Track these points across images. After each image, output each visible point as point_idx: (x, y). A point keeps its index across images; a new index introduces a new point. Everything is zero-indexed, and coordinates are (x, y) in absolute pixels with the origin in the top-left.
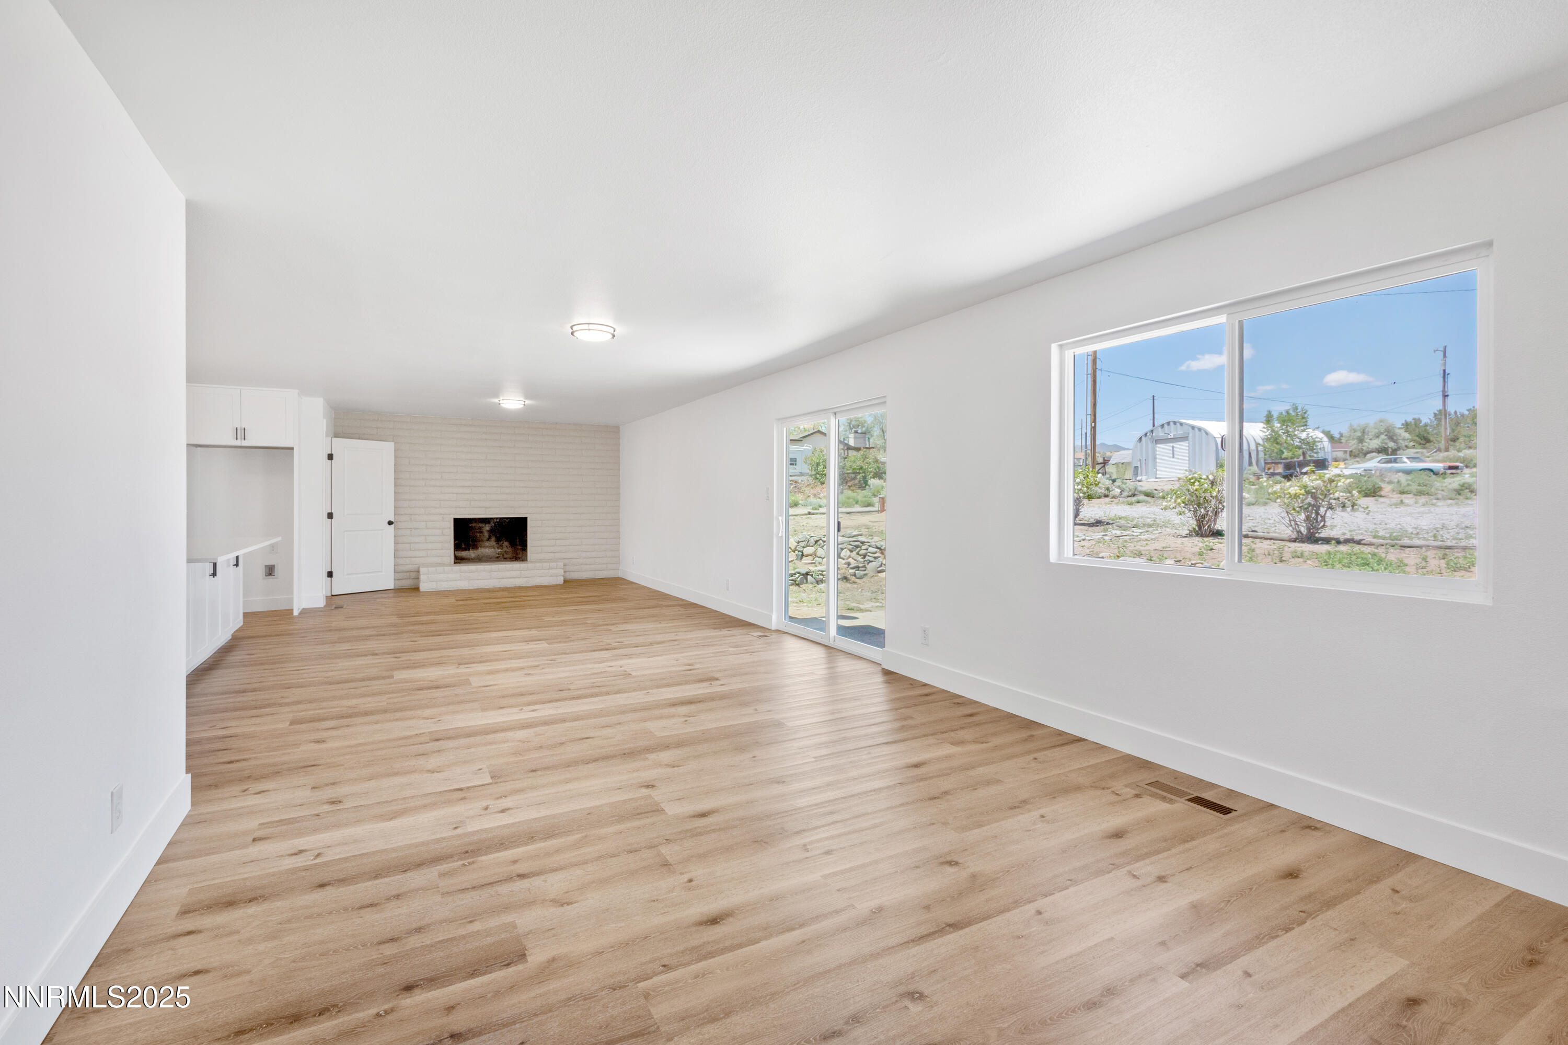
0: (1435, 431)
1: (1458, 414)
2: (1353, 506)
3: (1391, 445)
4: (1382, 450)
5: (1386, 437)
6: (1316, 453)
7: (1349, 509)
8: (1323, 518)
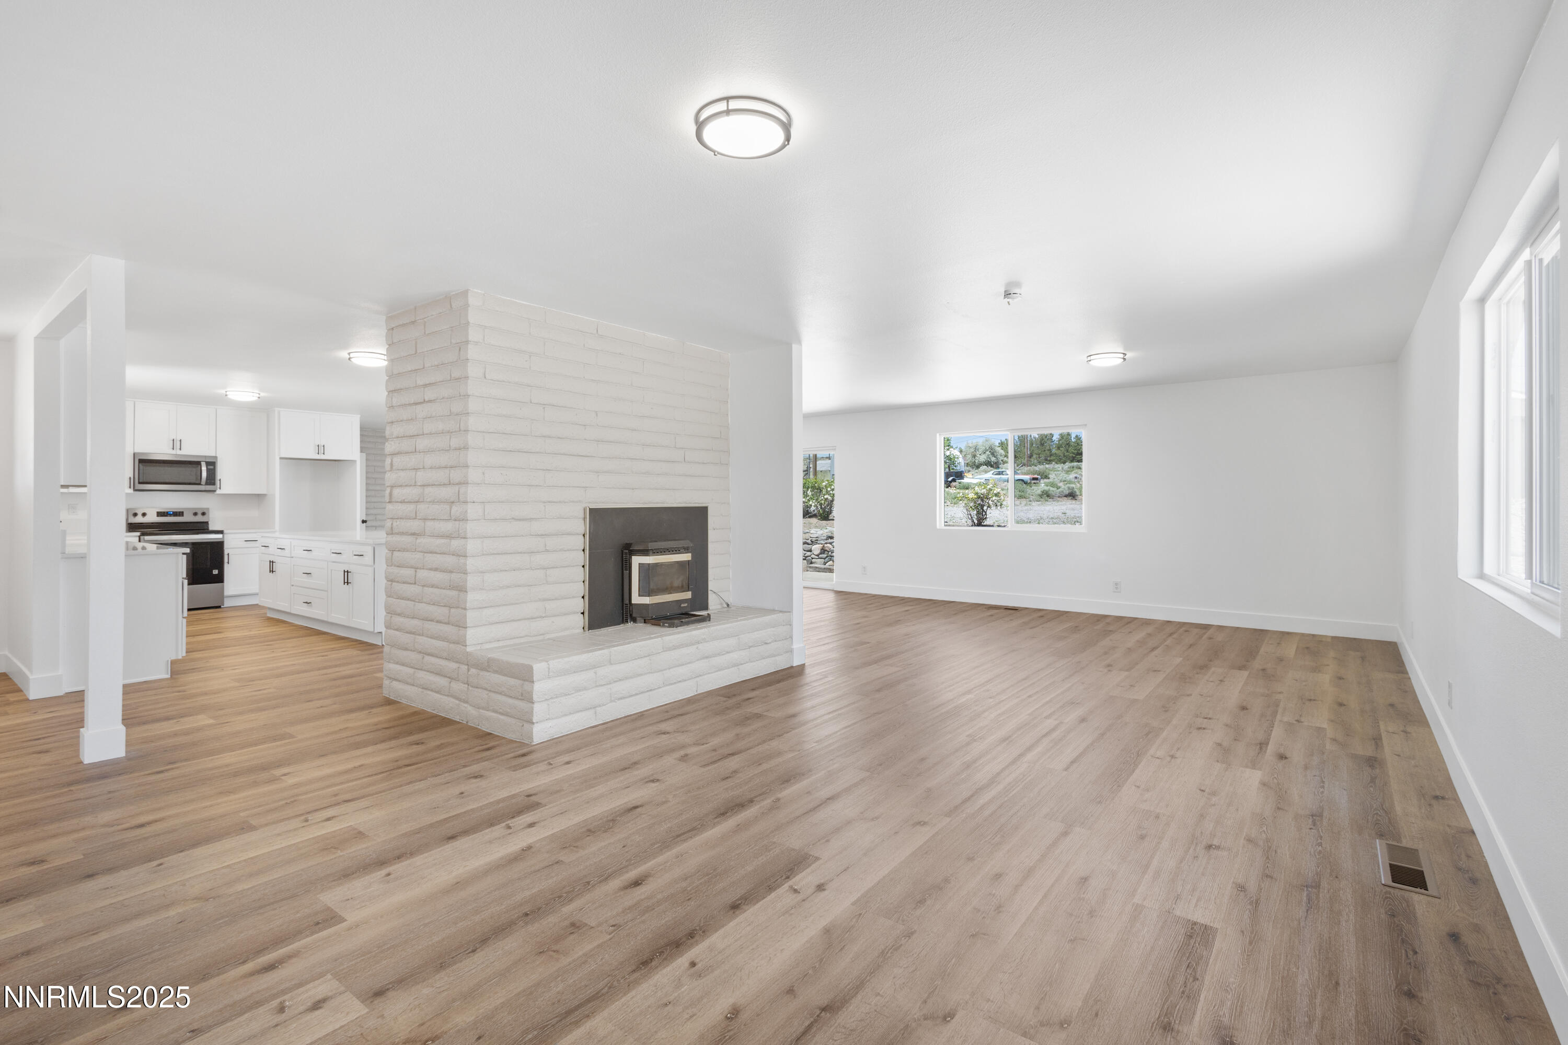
0: (1019, 449)
1: (1032, 437)
2: (1001, 505)
3: (993, 459)
4: (988, 464)
5: (990, 453)
6: (955, 466)
7: (999, 507)
8: (986, 512)
